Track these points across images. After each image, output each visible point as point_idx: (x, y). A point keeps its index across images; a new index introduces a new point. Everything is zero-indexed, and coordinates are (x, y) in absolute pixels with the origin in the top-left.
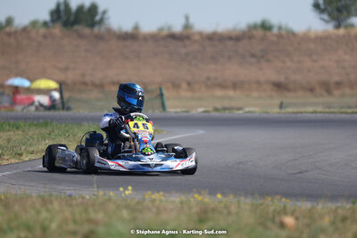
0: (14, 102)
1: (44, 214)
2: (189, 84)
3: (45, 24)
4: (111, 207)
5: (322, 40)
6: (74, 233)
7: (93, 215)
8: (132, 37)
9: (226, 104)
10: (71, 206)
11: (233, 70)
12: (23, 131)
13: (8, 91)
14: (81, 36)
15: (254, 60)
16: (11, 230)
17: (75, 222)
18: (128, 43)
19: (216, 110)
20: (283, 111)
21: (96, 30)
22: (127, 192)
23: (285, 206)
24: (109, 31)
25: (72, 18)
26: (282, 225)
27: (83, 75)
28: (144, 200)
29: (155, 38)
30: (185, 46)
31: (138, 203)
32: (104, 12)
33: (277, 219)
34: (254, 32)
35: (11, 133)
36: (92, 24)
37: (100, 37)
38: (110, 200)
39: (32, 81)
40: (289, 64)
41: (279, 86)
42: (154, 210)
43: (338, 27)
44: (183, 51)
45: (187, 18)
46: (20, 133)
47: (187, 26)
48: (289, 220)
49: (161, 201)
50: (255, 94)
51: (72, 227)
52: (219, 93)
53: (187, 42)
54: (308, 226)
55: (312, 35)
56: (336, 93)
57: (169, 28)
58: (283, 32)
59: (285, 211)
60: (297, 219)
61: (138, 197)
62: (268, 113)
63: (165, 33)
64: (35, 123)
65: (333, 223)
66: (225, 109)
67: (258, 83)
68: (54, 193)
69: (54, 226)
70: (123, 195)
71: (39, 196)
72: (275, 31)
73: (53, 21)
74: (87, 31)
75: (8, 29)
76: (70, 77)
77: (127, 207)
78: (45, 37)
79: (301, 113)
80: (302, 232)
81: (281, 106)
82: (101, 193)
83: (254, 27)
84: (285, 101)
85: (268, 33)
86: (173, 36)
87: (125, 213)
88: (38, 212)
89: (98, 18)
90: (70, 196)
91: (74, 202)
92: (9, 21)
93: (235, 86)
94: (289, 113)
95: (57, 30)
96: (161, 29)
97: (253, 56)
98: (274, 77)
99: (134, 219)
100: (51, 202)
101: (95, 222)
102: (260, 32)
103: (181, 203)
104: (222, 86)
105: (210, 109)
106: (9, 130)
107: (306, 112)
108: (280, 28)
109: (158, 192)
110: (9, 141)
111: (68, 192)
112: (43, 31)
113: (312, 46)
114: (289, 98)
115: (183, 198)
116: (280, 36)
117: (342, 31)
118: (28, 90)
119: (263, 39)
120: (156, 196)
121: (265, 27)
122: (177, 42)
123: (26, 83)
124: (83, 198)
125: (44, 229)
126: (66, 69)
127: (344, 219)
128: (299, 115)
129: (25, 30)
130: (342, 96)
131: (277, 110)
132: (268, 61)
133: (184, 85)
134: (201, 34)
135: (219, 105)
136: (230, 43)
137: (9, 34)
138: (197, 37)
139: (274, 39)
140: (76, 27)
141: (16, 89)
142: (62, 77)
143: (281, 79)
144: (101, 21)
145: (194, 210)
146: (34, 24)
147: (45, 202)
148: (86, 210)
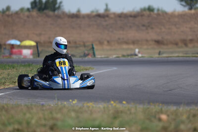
0: (11, 53)
1: (28, 115)
2: (108, 42)
3: (28, 10)
4: (65, 110)
5: (182, 16)
6: (45, 125)
7: (55, 115)
8: (76, 16)
9: (129, 52)
10: (43, 110)
11: (132, 34)
12: (17, 69)
13: (8, 47)
14: (48, 16)
15: (144, 28)
16: (10, 124)
17: (45, 119)
18: (74, 19)
19: (124, 56)
20: (161, 56)
21: (56, 12)
22: (74, 102)
23: (161, 109)
24: (64, 13)
25: (43, 6)
26: (160, 120)
27: (50, 38)
28: (83, 106)
29: (88, 16)
30: (106, 21)
31: (80, 108)
32: (61, 3)
33: (157, 116)
34: (144, 13)
35: (10, 70)
36: (54, 9)
37: (58, 17)
38: (65, 106)
39: (21, 41)
40: (163, 30)
41: (158, 42)
42: (89, 112)
43: (191, 9)
44: (105, 23)
45: (107, 5)
46: (15, 70)
47: (107, 10)
48: (164, 117)
49: (93, 107)
50: (145, 47)
51: (43, 122)
52: (125, 46)
53: (107, 19)
54: (174, 120)
55: (176, 14)
56: (190, 45)
57: (97, 11)
58: (160, 12)
59: (161, 112)
60: (168, 116)
61: (80, 105)
62: (152, 57)
63: (95, 13)
64: (23, 65)
65: (188, 118)
66: (128, 55)
67: (147, 41)
68: (34, 104)
69: (33, 121)
70: (72, 104)
71: (25, 105)
72: (156, 12)
73: (33, 8)
74: (51, 13)
75: (7, 13)
76: (43, 39)
77: (74, 111)
78: (28, 17)
79: (171, 57)
80: (171, 123)
81: (160, 53)
82: (60, 103)
83: (144, 10)
84: (162, 50)
85: (152, 13)
86: (99, 16)
87: (73, 114)
88: (25, 114)
89: (57, 6)
90: (43, 105)
91: (44, 108)
92: (8, 8)
93: (134, 43)
94: (164, 57)
95: (35, 13)
96: (92, 12)
97: (144, 26)
98: (156, 37)
99: (78, 117)
100: (32, 109)
101: (56, 119)
102: (148, 12)
103: (104, 108)
104: (127, 43)
105: (120, 56)
106: (9, 69)
107: (174, 57)
108: (158, 10)
109: (91, 102)
110: (9, 75)
111: (41, 103)
112: (27, 13)
113: (176, 20)
114: (163, 49)
115: (105, 105)
116: (158, 15)
117: (193, 11)
118: (19, 46)
119: (149, 16)
120: (90, 104)
121: (150, 9)
122: (101, 18)
123: (18, 43)
124: (50, 106)
125: (28, 123)
126: (40, 34)
127: (194, 116)
128: (169, 58)
129: (17, 13)
130: (194, 47)
131: (157, 56)
132: (152, 28)
133: (106, 43)
134: (114, 14)
135: (125, 54)
136: (131, 19)
137: (8, 16)
138: (112, 16)
139: (155, 16)
140: (45, 11)
141: (13, 46)
142: (38, 39)
143: (160, 38)
144: (59, 7)
145: (111, 112)
146: (22, 9)
147: (29, 108)
148: (51, 113)
